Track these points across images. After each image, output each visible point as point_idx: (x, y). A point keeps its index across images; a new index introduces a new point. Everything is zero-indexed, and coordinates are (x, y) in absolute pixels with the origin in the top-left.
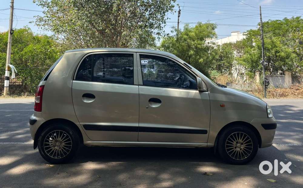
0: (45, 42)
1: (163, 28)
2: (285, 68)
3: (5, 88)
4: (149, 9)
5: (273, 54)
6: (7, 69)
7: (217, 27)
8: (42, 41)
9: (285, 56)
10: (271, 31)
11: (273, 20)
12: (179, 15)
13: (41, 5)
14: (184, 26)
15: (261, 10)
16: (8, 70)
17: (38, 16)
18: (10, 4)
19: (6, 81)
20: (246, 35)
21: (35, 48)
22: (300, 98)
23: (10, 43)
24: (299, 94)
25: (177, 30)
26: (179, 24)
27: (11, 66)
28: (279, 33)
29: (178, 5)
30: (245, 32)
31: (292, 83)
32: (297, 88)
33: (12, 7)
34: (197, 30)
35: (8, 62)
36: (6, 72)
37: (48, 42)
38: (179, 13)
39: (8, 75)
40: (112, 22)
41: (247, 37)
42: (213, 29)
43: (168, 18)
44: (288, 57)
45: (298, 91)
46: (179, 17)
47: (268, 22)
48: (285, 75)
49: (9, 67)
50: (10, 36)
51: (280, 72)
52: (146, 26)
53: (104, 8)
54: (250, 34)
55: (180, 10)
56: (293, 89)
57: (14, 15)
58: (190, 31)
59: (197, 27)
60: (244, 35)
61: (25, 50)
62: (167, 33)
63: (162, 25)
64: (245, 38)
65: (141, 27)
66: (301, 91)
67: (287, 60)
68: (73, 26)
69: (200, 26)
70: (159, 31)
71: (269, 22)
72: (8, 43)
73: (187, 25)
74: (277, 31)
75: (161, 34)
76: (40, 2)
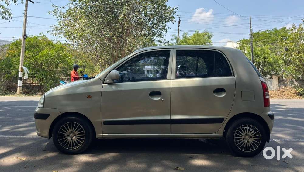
0: (58, 48)
1: (163, 36)
2: (272, 73)
3: (18, 87)
4: (152, 19)
5: (262, 59)
6: (20, 70)
7: (213, 36)
8: (56, 47)
9: (273, 62)
10: (262, 39)
11: (263, 31)
12: (179, 25)
13: (56, 15)
14: (183, 34)
15: (250, 20)
16: (21, 72)
17: (54, 25)
18: (24, 12)
19: (19, 81)
20: (239, 44)
21: (49, 53)
22: (285, 98)
23: (23, 47)
24: (284, 95)
25: (177, 39)
26: (179, 32)
27: (24, 67)
28: (268, 42)
29: (178, 16)
30: (238, 42)
31: (279, 86)
32: (283, 90)
33: (26, 15)
34: (194, 38)
35: (22, 64)
36: (20, 73)
37: (61, 47)
38: (179, 23)
39: (21, 76)
40: (118, 30)
41: (240, 45)
42: (209, 37)
43: (169, 28)
44: (275, 63)
45: (284, 93)
46: (179, 26)
47: (258, 32)
48: (273, 78)
49: (22, 69)
50: (24, 40)
51: (268, 76)
52: (149, 34)
53: (112, 17)
54: (243, 42)
55: (180, 21)
56: (279, 91)
57: (27, 22)
58: (188, 39)
59: (194, 35)
60: (237, 44)
61: (40, 54)
62: (167, 40)
63: (163, 34)
64: (238, 46)
65: (145, 35)
66: (287, 93)
67: (275, 66)
68: (83, 33)
69: (198, 35)
70: (160, 39)
71: (260, 32)
72: (22, 47)
73: (186, 33)
74: (266, 40)
75: (162, 42)
76: (55, 13)
